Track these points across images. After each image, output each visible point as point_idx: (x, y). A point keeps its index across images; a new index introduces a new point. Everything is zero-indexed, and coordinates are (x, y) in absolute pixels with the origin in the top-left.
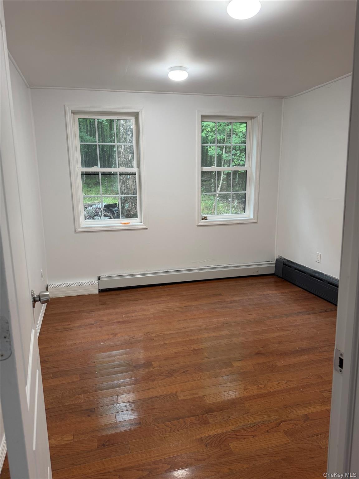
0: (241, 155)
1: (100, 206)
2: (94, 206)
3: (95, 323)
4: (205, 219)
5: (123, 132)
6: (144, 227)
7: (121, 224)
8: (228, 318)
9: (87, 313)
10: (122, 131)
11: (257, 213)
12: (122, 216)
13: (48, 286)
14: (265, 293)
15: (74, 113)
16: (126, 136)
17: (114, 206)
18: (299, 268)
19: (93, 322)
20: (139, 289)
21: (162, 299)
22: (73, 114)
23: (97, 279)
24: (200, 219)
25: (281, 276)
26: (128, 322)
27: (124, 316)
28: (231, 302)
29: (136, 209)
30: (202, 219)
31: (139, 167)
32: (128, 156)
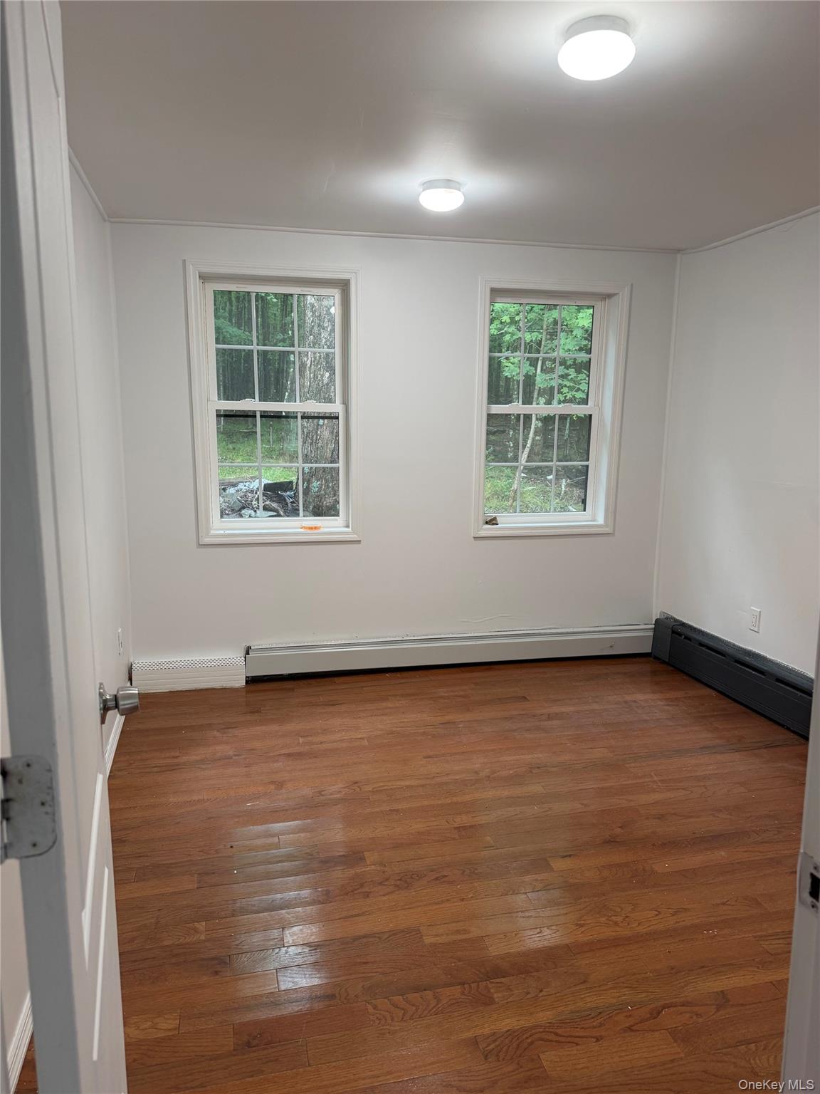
0: (579, 379)
1: (255, 485)
2: (241, 486)
3: (235, 755)
4: (492, 522)
5: (312, 322)
6: (354, 537)
7: (302, 530)
8: (541, 755)
9: (218, 731)
10: (309, 318)
11: (613, 511)
12: (304, 510)
13: (132, 665)
14: (628, 698)
15: (204, 278)
16: (319, 330)
17: (287, 486)
18: (709, 642)
19: (231, 753)
20: (337, 680)
21: (390, 705)
22: (202, 281)
23: (242, 653)
24: (481, 522)
25: (667, 660)
26: (313, 755)
27: (301, 740)
28: (550, 717)
29: (335, 495)
30: (487, 523)
31: (346, 403)
32: (322, 376)
